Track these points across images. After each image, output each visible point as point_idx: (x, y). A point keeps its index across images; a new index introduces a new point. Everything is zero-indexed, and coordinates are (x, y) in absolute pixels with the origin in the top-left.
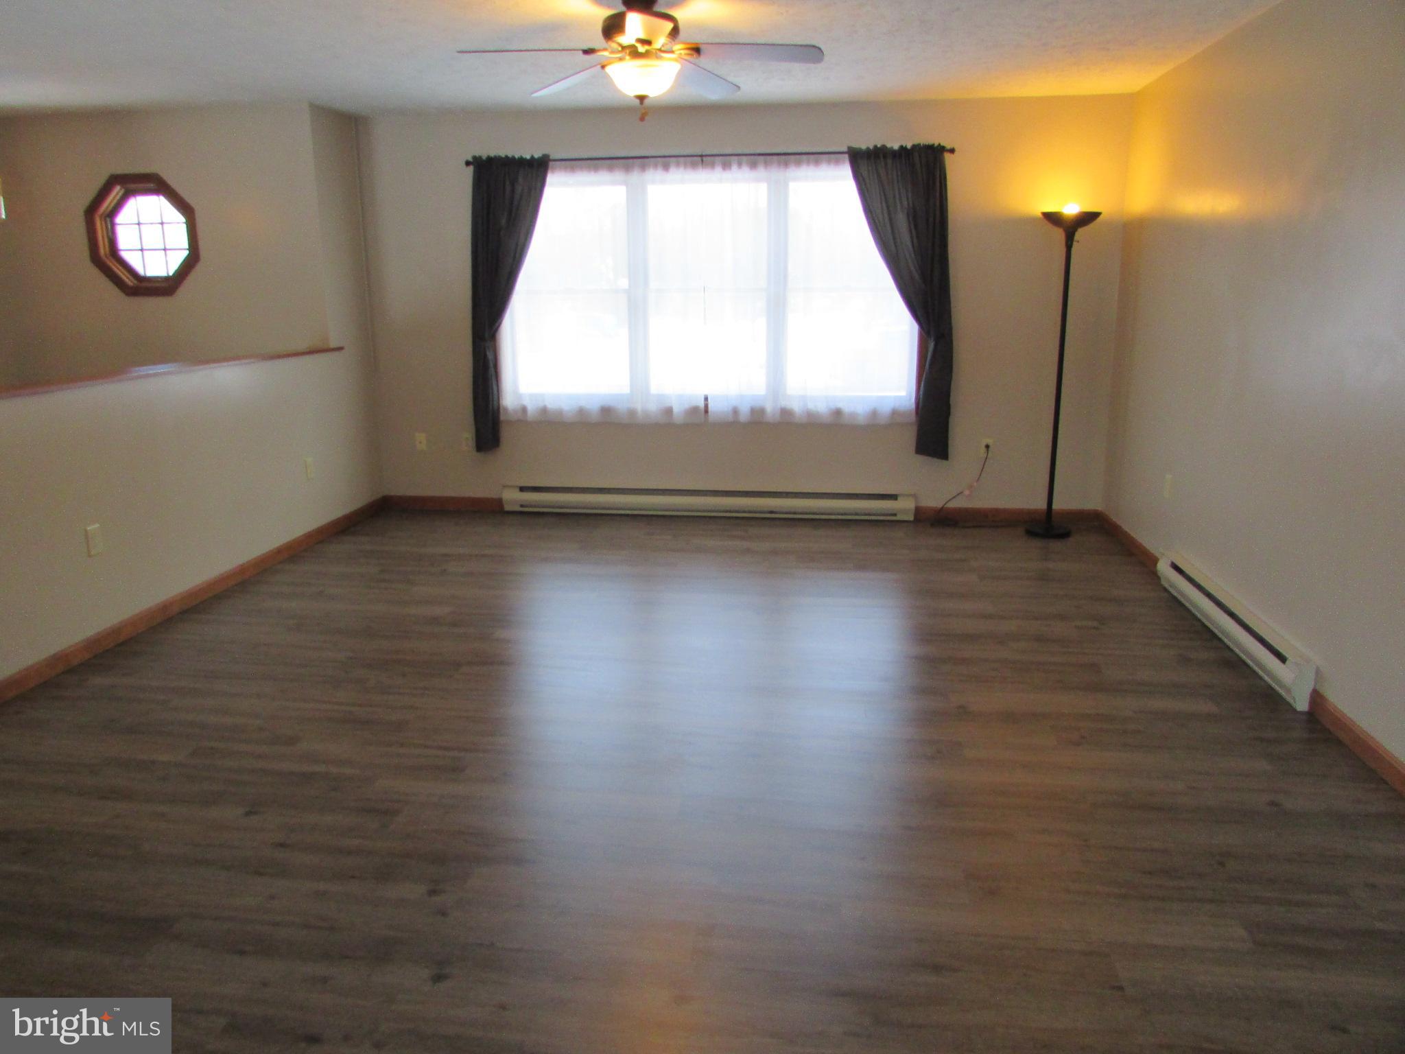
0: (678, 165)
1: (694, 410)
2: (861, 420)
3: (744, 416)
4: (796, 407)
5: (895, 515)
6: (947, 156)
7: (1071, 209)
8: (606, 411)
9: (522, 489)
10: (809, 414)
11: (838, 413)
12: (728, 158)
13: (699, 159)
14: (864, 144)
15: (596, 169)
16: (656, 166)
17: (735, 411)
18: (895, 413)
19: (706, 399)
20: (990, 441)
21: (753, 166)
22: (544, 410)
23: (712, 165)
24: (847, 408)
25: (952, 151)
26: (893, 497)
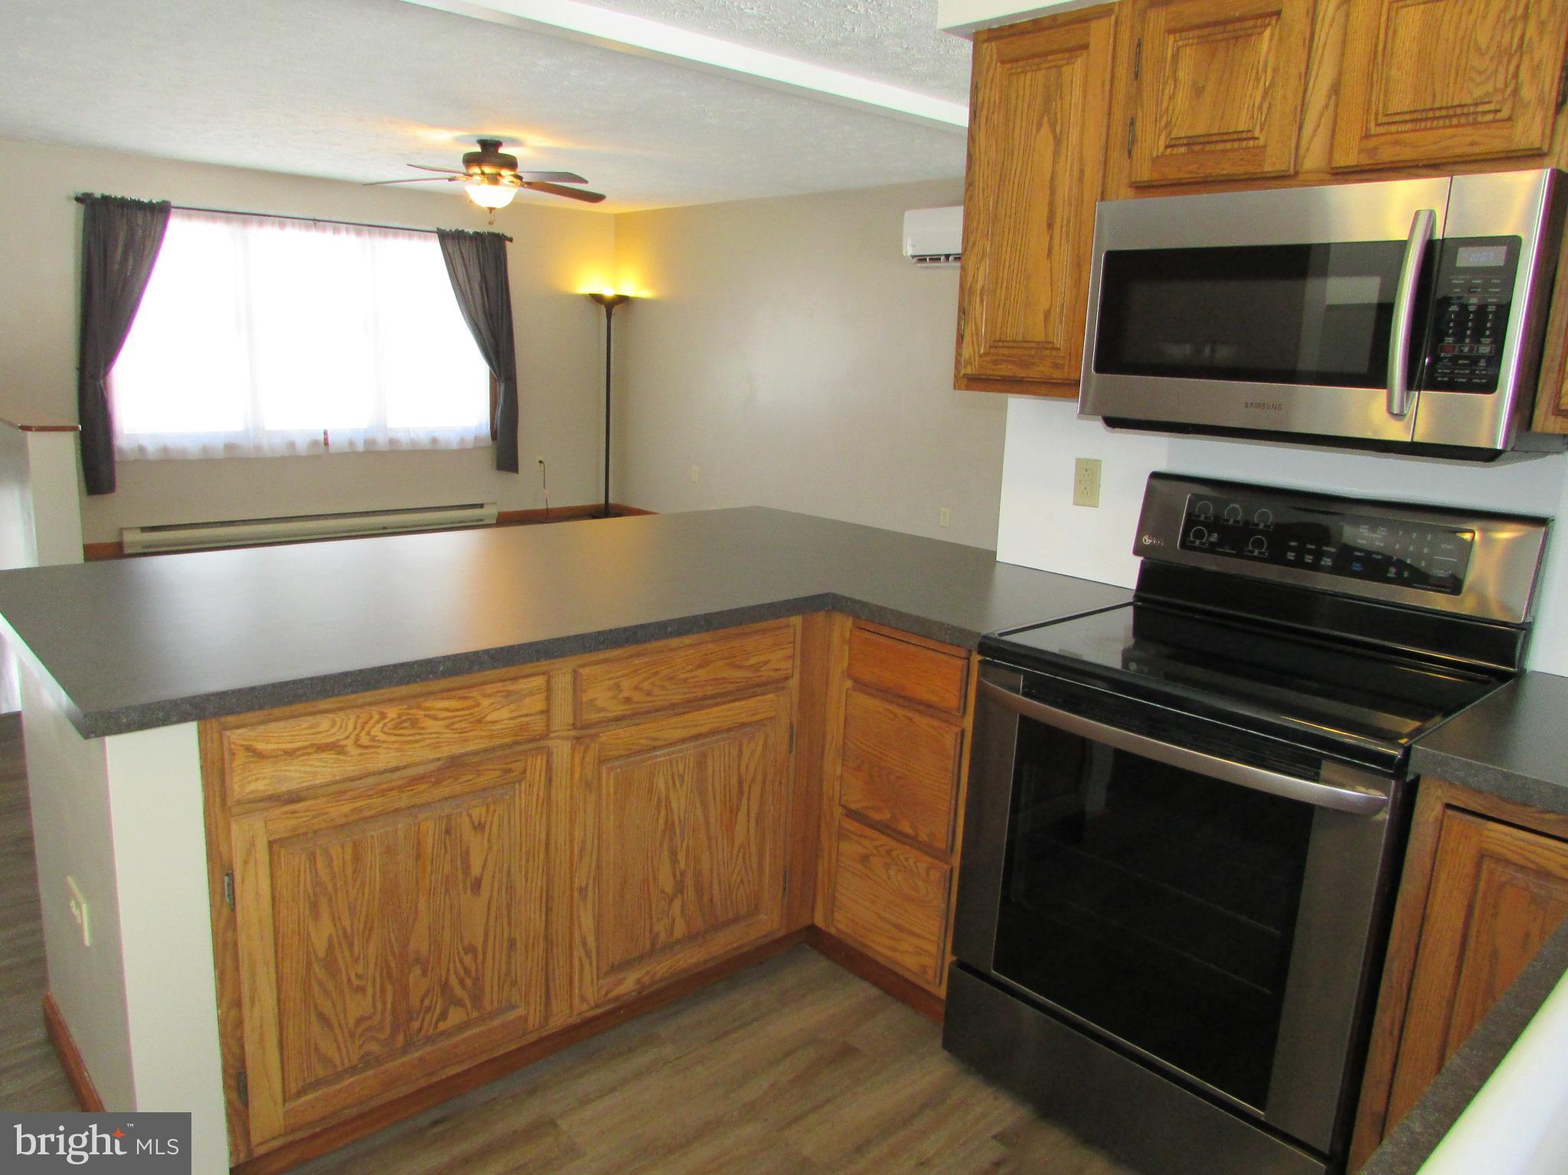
0: (294, 225)
1: (315, 443)
2: (455, 446)
3: (360, 447)
4: (402, 437)
5: (481, 520)
6: (508, 243)
7: (609, 292)
8: (230, 447)
9: (144, 529)
10: (413, 442)
11: (434, 441)
12: (337, 225)
13: (312, 222)
14: (449, 226)
15: (214, 219)
16: (273, 223)
17: (351, 443)
18: (477, 439)
19: (325, 433)
20: (541, 458)
21: (359, 233)
22: (165, 450)
23: (324, 229)
24: (440, 435)
25: (511, 240)
26: (481, 506)
